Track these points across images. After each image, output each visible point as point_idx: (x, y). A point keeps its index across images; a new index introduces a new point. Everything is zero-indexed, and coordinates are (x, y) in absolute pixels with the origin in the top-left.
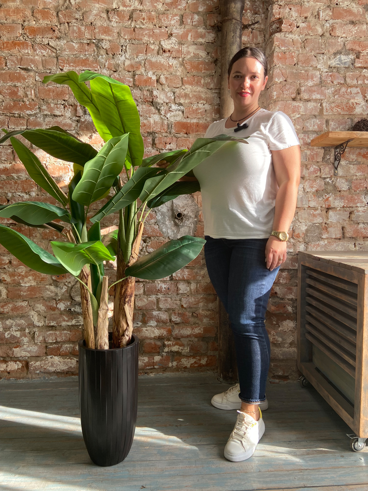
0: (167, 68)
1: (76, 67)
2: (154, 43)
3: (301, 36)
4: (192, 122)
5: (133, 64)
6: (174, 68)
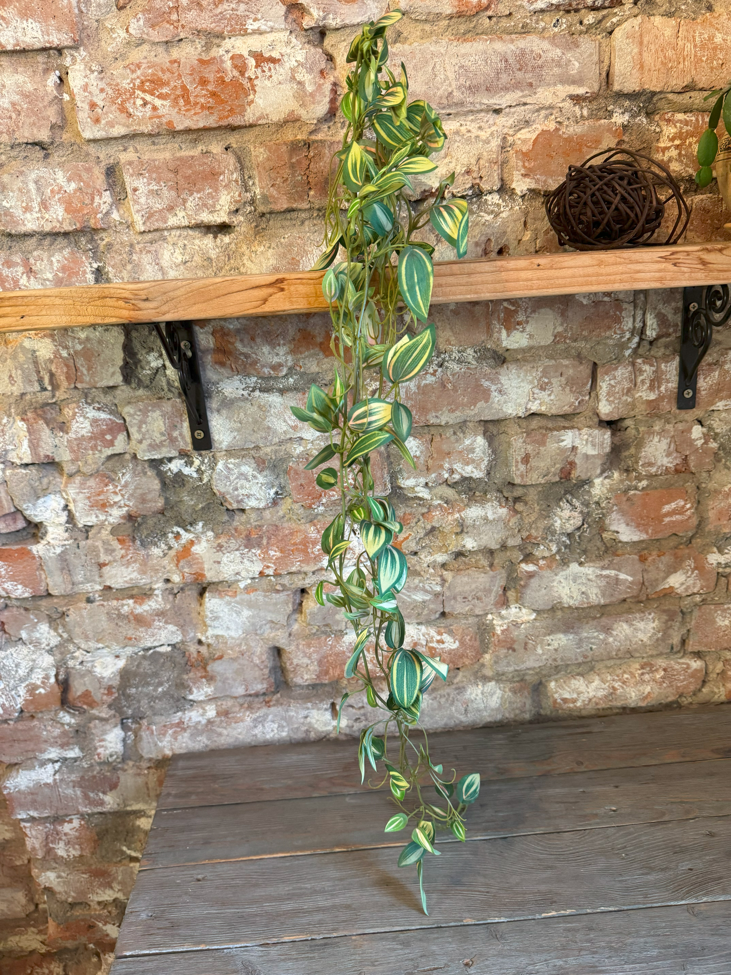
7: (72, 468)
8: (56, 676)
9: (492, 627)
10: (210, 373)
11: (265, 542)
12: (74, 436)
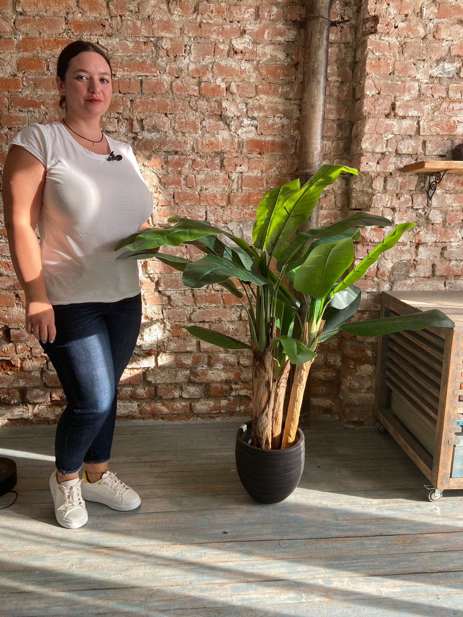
0: (239, 74)
1: (131, 72)
2: (223, 42)
3: (399, 39)
4: (267, 139)
5: (199, 68)
6: (247, 73)
8: (377, 266)
12: (400, 201)
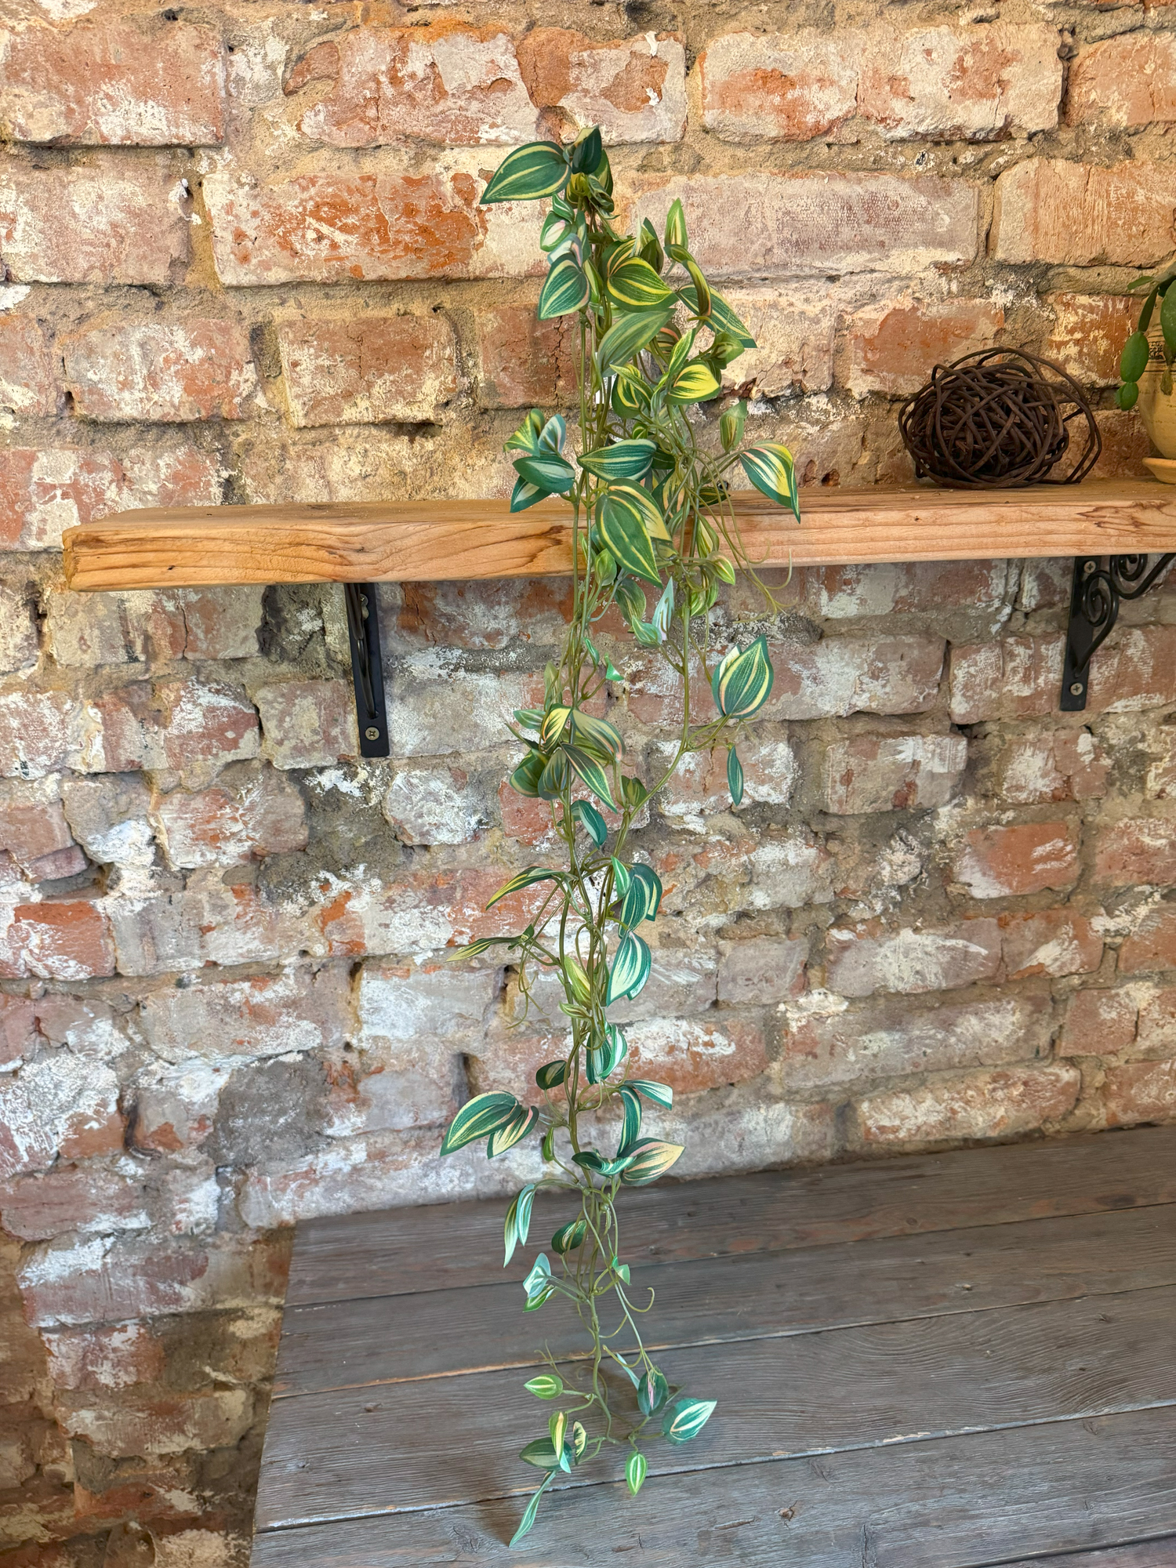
7: (170, 781)
8: (120, 1101)
9: (785, 1022)
10: (393, 643)
11: (458, 895)
12: (176, 732)
